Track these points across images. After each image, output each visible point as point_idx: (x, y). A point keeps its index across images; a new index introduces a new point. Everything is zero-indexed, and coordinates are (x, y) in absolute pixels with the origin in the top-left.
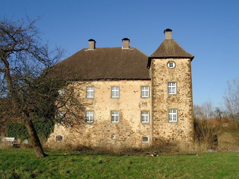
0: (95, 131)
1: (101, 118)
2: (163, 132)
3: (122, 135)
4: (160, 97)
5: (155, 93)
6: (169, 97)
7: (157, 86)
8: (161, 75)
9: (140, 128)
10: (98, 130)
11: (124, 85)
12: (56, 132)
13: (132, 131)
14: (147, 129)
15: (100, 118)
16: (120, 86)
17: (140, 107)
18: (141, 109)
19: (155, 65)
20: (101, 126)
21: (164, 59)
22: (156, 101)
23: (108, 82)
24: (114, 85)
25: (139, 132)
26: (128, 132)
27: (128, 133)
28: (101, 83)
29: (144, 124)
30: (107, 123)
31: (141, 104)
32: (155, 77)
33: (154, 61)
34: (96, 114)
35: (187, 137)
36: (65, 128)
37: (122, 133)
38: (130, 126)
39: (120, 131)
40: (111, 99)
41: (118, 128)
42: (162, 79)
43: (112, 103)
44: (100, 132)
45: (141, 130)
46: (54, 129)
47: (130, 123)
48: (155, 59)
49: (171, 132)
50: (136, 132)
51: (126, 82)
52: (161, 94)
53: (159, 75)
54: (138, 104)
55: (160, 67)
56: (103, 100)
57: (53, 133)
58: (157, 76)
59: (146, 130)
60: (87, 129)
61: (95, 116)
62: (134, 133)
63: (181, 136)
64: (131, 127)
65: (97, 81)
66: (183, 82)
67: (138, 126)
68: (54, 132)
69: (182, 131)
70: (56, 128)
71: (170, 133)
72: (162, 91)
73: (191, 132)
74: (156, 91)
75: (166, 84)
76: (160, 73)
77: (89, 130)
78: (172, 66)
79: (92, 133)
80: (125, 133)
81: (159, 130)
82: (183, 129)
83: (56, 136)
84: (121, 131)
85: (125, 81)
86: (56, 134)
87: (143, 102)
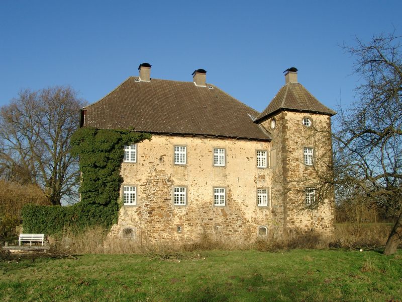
0: (190, 220)
1: (199, 199)
2: (299, 220)
3: (231, 226)
4: (294, 169)
5: (288, 162)
6: (306, 169)
7: (290, 152)
8: (295, 136)
9: (256, 214)
10: (194, 217)
11: (233, 146)
12: (123, 223)
13: (245, 219)
14: (266, 215)
15: (197, 198)
16: (227, 148)
17: (256, 183)
18: (258, 186)
19: (287, 121)
20: (199, 212)
21: (299, 113)
22: (289, 173)
23: (209, 140)
24: (218, 145)
25: (255, 221)
26: (239, 221)
27: (239, 223)
28: (197, 141)
29: (261, 208)
30: (208, 207)
31: (257, 177)
32: (288, 139)
33: (286, 114)
34: (192, 191)
35: (329, 227)
36: (138, 215)
37: (230, 222)
38: (242, 212)
39: (227, 219)
40: (214, 169)
41: (225, 215)
42: (297, 143)
43: (215, 174)
44: (197, 221)
45: (258, 218)
46: (118, 217)
47: (243, 207)
48: (286, 112)
49: (309, 220)
50: (250, 220)
51: (236, 142)
52: (296, 164)
53: (292, 136)
54: (253, 178)
55: (294, 124)
56: (202, 169)
57: (117, 224)
58: (290, 137)
59: (264, 217)
60: (176, 216)
61: (189, 195)
62: (248, 222)
63: (322, 225)
64: (244, 213)
65: (192, 137)
66: (323, 149)
67: (254, 212)
68: (119, 223)
69: (322, 219)
70: (122, 214)
71: (307, 222)
72: (297, 160)
73: (332, 219)
74: (289, 160)
75: (302, 150)
76: (293, 134)
77: (181, 219)
78: (308, 124)
79: (184, 224)
80: (235, 222)
81: (295, 217)
82: (323, 215)
83: (122, 229)
84: (230, 219)
85: (234, 141)
86: (123, 225)
87: (260, 175)
